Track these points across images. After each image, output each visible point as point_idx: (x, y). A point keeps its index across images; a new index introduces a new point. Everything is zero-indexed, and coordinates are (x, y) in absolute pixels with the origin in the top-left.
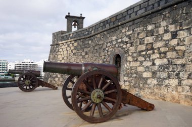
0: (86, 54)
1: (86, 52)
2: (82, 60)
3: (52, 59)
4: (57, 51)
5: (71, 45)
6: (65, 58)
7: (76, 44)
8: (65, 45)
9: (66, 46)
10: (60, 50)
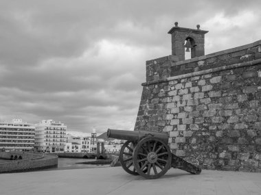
0: (250, 100)
1: (250, 95)
2: (238, 112)
3: (149, 112)
4: (161, 95)
5: (202, 82)
6: (189, 109)
7: (216, 80)
8: (184, 83)
9: (189, 84)
10: (170, 94)
